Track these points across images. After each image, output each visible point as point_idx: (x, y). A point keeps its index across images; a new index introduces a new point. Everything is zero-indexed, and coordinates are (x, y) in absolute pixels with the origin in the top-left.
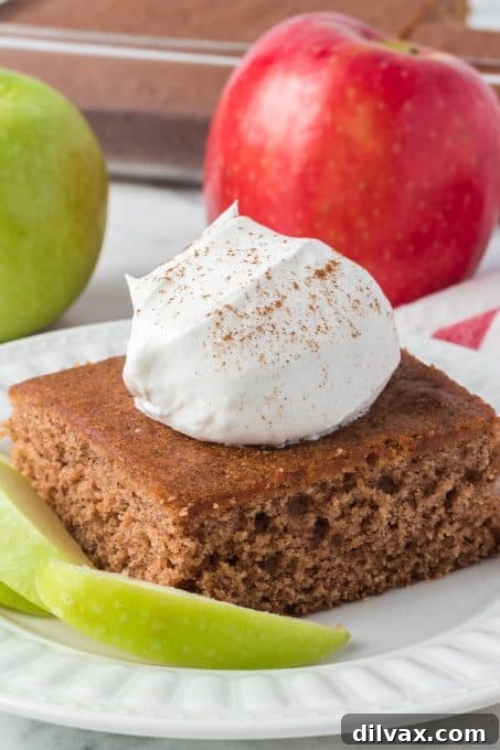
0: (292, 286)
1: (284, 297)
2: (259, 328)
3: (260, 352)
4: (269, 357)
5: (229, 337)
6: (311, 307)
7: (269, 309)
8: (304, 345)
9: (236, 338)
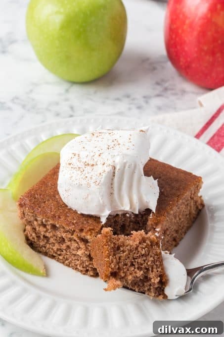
0: (102, 163)
1: (97, 165)
2: (79, 168)
3: (73, 175)
4: (73, 178)
5: (70, 164)
6: (100, 174)
7: (88, 164)
8: (86, 183)
9: (71, 166)
